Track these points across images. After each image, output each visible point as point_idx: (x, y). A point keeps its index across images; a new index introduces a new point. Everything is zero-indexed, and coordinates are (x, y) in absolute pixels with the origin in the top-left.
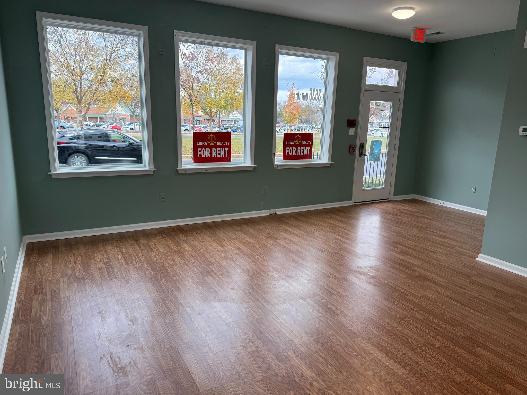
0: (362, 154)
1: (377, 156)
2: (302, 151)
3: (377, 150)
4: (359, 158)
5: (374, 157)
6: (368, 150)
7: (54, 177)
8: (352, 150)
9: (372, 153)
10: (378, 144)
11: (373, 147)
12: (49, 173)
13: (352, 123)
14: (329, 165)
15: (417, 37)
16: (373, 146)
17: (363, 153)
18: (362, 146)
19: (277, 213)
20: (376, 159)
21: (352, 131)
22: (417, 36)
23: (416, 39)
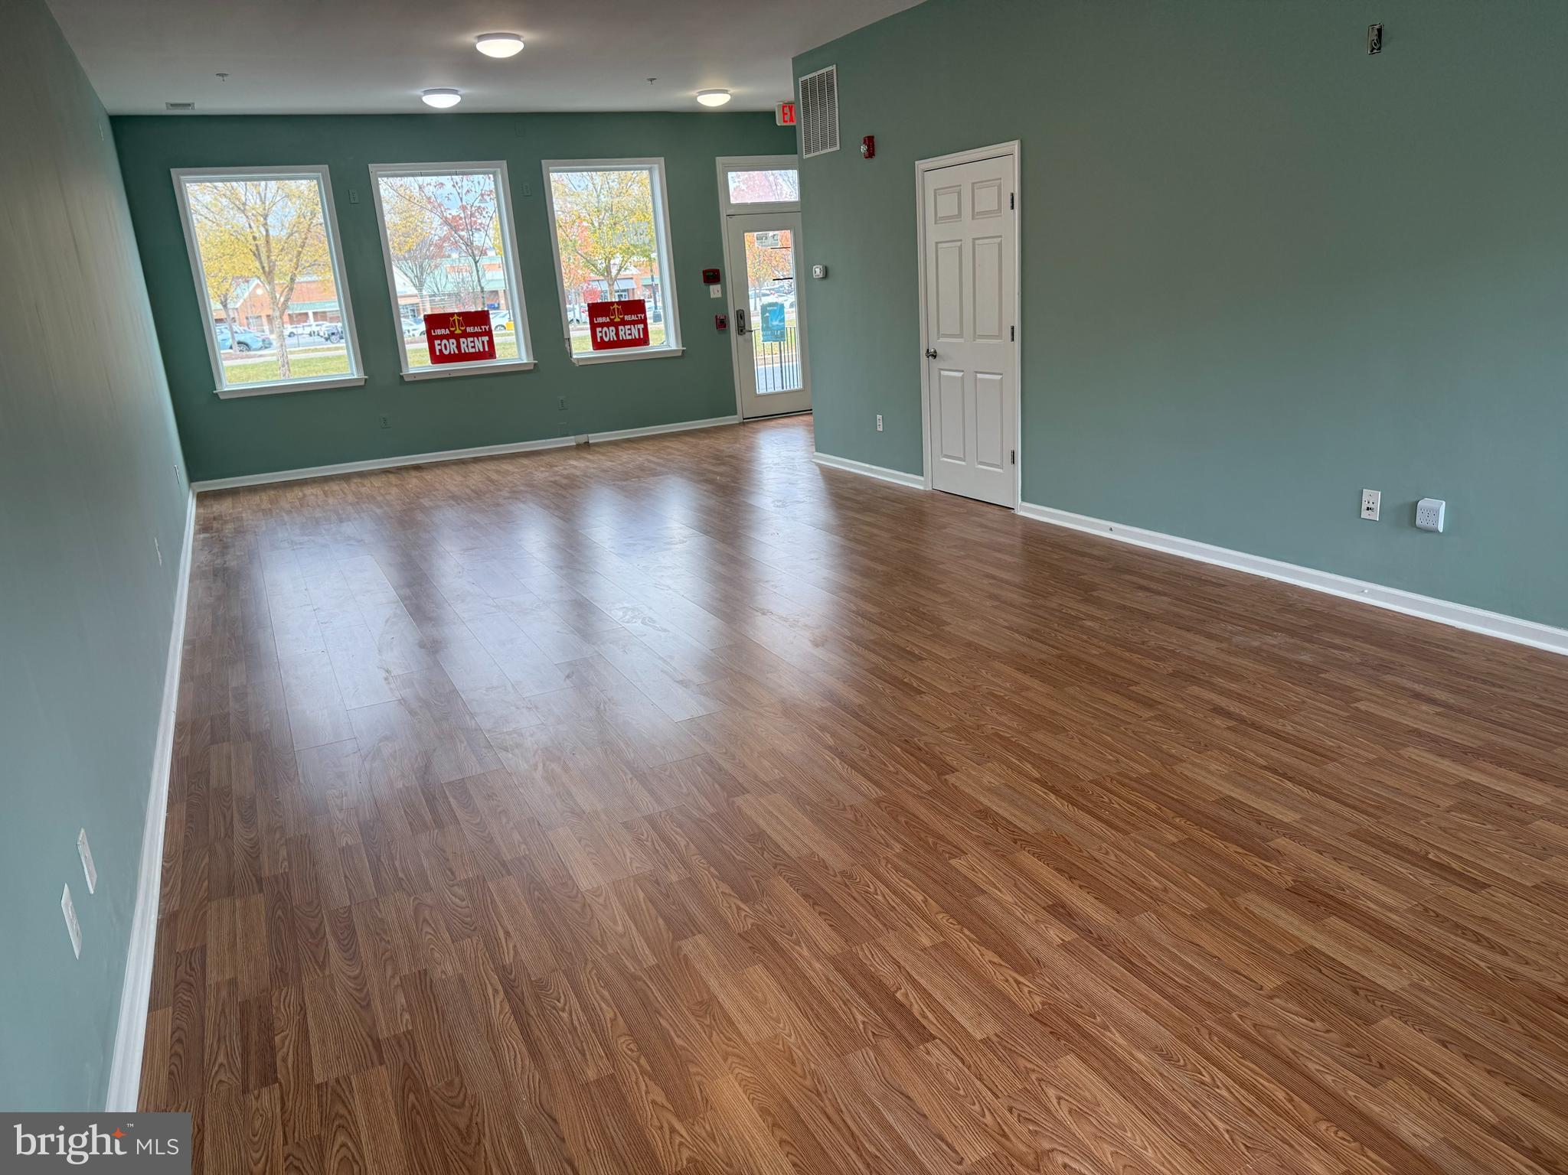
0: (743, 328)
1: (779, 332)
2: (628, 332)
3: (776, 320)
4: (740, 338)
5: (773, 334)
6: (756, 321)
7: (222, 397)
8: (722, 324)
9: (766, 327)
10: (775, 310)
11: (767, 317)
12: (215, 392)
13: (713, 276)
14: (680, 354)
15: (787, 118)
16: (767, 314)
17: (747, 328)
18: (742, 316)
19: (590, 442)
20: (777, 337)
21: (715, 290)
22: (786, 116)
23: (785, 121)
